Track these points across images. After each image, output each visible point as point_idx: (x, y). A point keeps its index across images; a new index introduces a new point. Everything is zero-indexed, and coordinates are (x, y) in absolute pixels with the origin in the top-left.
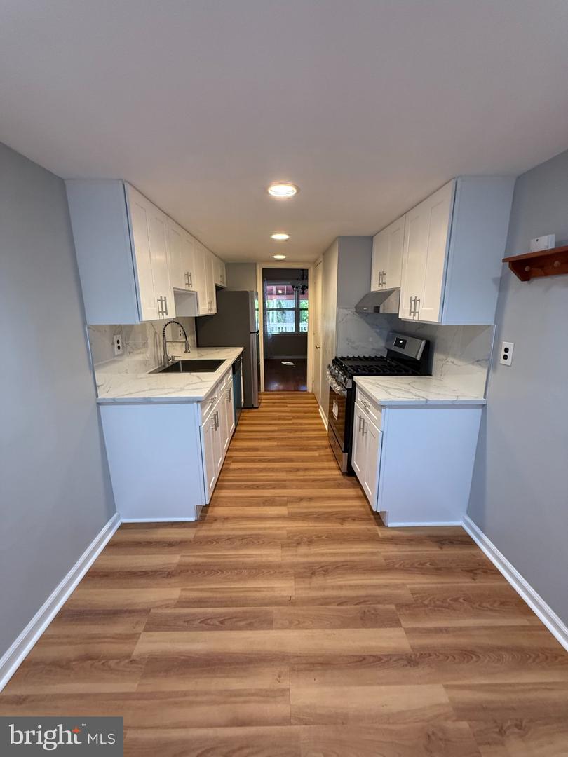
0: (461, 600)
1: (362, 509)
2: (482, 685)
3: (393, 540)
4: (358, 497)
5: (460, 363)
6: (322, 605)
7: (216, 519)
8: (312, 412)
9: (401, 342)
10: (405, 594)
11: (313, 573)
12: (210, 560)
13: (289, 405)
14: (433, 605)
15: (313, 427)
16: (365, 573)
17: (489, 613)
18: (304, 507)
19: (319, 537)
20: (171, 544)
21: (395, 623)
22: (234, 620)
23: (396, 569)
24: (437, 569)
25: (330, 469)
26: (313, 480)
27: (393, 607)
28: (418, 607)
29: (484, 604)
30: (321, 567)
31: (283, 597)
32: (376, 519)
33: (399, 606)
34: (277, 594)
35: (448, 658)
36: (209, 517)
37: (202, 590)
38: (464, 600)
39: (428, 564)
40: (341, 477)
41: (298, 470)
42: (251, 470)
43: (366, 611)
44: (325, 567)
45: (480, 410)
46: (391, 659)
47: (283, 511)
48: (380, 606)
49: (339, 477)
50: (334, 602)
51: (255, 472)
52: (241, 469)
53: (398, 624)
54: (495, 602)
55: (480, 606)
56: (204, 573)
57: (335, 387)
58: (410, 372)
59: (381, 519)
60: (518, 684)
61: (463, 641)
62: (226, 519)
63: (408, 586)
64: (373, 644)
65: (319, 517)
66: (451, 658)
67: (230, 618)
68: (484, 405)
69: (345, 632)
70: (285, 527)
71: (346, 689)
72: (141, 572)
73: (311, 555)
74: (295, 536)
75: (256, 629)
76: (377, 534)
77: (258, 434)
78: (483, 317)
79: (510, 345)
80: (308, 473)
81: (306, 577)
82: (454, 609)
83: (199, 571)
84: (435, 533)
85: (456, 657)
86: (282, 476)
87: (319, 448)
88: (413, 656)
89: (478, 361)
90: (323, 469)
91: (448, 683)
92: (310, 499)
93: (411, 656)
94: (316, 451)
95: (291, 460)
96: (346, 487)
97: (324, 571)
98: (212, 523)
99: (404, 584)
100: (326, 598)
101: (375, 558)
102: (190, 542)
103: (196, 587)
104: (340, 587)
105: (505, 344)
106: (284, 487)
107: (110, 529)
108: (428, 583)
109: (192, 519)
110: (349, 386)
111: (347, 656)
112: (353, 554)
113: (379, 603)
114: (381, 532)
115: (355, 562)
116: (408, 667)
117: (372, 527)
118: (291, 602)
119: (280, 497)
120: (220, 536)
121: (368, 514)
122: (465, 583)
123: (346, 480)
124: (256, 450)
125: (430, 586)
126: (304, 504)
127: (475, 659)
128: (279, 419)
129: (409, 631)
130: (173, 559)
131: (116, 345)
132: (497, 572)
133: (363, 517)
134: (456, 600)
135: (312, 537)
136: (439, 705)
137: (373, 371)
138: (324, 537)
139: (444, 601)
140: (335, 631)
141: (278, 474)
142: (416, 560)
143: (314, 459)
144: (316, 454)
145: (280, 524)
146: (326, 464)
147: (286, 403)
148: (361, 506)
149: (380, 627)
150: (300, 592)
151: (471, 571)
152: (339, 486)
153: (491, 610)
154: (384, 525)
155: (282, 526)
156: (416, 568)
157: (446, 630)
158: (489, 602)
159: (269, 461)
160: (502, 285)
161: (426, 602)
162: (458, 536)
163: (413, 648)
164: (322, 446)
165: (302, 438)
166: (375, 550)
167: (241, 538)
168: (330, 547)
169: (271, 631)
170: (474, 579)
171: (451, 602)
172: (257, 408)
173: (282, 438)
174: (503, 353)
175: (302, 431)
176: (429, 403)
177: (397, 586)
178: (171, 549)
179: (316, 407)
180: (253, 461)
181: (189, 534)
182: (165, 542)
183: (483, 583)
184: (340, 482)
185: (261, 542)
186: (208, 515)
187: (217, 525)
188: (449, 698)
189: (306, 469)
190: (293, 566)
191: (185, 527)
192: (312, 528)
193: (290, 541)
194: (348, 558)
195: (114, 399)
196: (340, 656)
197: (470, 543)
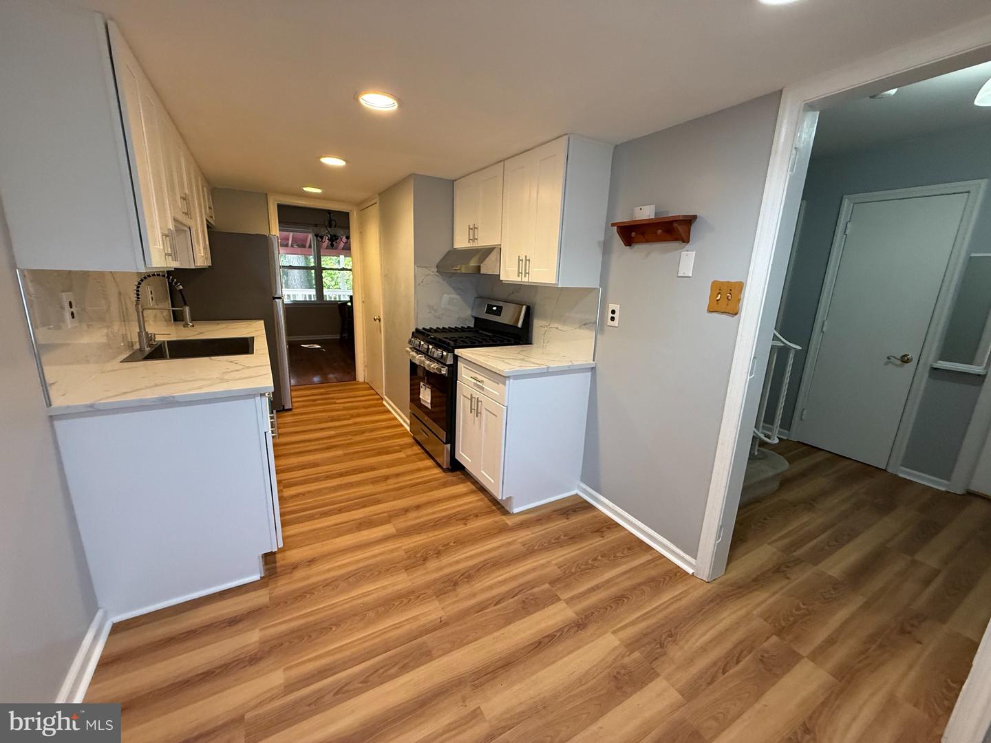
0: (599, 558)
1: (480, 503)
2: (638, 618)
3: (523, 525)
4: (472, 492)
5: (565, 328)
6: (478, 612)
7: (295, 567)
8: (375, 406)
9: (495, 308)
10: (553, 570)
11: (456, 584)
12: (311, 618)
13: (338, 401)
14: (579, 570)
15: (385, 424)
16: (509, 565)
17: (623, 560)
18: (412, 519)
19: (447, 546)
20: (233, 621)
21: (554, 599)
22: (381, 671)
23: (537, 550)
24: (573, 538)
25: (427, 468)
26: (412, 486)
27: (547, 586)
28: (567, 578)
29: (618, 555)
30: (462, 575)
31: (432, 621)
32: (498, 509)
33: (552, 583)
34: (423, 621)
35: (607, 609)
36: (283, 566)
37: (316, 658)
38: (601, 557)
39: (562, 537)
40: (443, 474)
41: (387, 478)
42: (319, 492)
43: (524, 599)
44: (467, 574)
45: (589, 374)
46: (563, 631)
47: (389, 529)
48: (535, 590)
49: (441, 475)
50: (490, 604)
51: (325, 494)
52: (303, 494)
53: (559, 599)
54: (624, 549)
55: (614, 557)
56: (310, 636)
57: (429, 365)
58: (513, 342)
59: (503, 507)
60: (660, 605)
61: (613, 591)
62: (311, 562)
63: (553, 562)
64: (543, 625)
65: (437, 524)
66: (609, 608)
67: (375, 672)
68: (592, 368)
69: (513, 628)
70: (400, 547)
71: (534, 677)
72: (197, 675)
73: (445, 567)
74: (417, 552)
75: (414, 668)
76: (506, 523)
77: (307, 444)
78: (589, 280)
79: (616, 307)
80: (401, 479)
81: (450, 591)
82: (597, 567)
83: (301, 638)
84: (559, 506)
85: (612, 606)
86: (369, 489)
87: (402, 448)
88: (580, 621)
89: (584, 324)
90: (419, 470)
91: (615, 629)
92: (418, 507)
93: (578, 622)
94: (400, 451)
95: (373, 469)
96: (453, 484)
97: (467, 578)
98: (291, 573)
99: (548, 562)
100: (478, 604)
101: (512, 547)
102: (267, 607)
103: (305, 658)
104: (491, 588)
105: (612, 307)
106: (378, 502)
107: (96, 638)
108: (570, 553)
109: (256, 577)
110: (450, 361)
111: (523, 649)
112: (489, 551)
113: (533, 587)
114: (510, 521)
115: (496, 557)
116: (580, 631)
117: (499, 518)
118: (443, 624)
119: (377, 515)
120: (314, 584)
121: (489, 507)
122: (596, 543)
123: (451, 477)
124: (315, 465)
125: (572, 554)
126: (412, 515)
127: (626, 600)
128: (332, 421)
129: (569, 601)
130: (251, 638)
131: (68, 311)
132: (617, 525)
133: (484, 510)
134: (595, 559)
135: (437, 548)
136: (615, 648)
137: (475, 343)
138: (452, 544)
139: (587, 564)
140: (501, 631)
141: (361, 489)
142: (550, 537)
143: (400, 462)
144: (402, 455)
145: (391, 545)
146: (421, 464)
147: (333, 398)
148: (478, 500)
149: (544, 608)
150: (449, 608)
151: (597, 531)
152: (445, 485)
153: (623, 557)
154: (509, 513)
155: (396, 546)
156: (554, 543)
157: (597, 587)
158: (619, 551)
159: (341, 475)
160: (606, 248)
161: (573, 570)
162: (578, 504)
163: (577, 614)
164: (406, 444)
165: (375, 440)
166: (510, 540)
167: (347, 577)
168: (464, 551)
169: (434, 662)
170: (603, 537)
171: (592, 562)
172: (290, 410)
173: (348, 444)
174: (610, 315)
175: (372, 430)
176: (550, 370)
177: (543, 566)
178: (235, 628)
179: (378, 399)
180: (316, 480)
181: (260, 598)
182: (223, 622)
183: (611, 537)
184: (445, 480)
185: (376, 573)
186: (278, 564)
187: (299, 574)
188: (620, 640)
189: (397, 475)
190: (428, 585)
191: (247, 592)
192: (433, 538)
193: (413, 560)
194: (486, 557)
195: (92, 406)
196: (517, 651)
197: (588, 507)
